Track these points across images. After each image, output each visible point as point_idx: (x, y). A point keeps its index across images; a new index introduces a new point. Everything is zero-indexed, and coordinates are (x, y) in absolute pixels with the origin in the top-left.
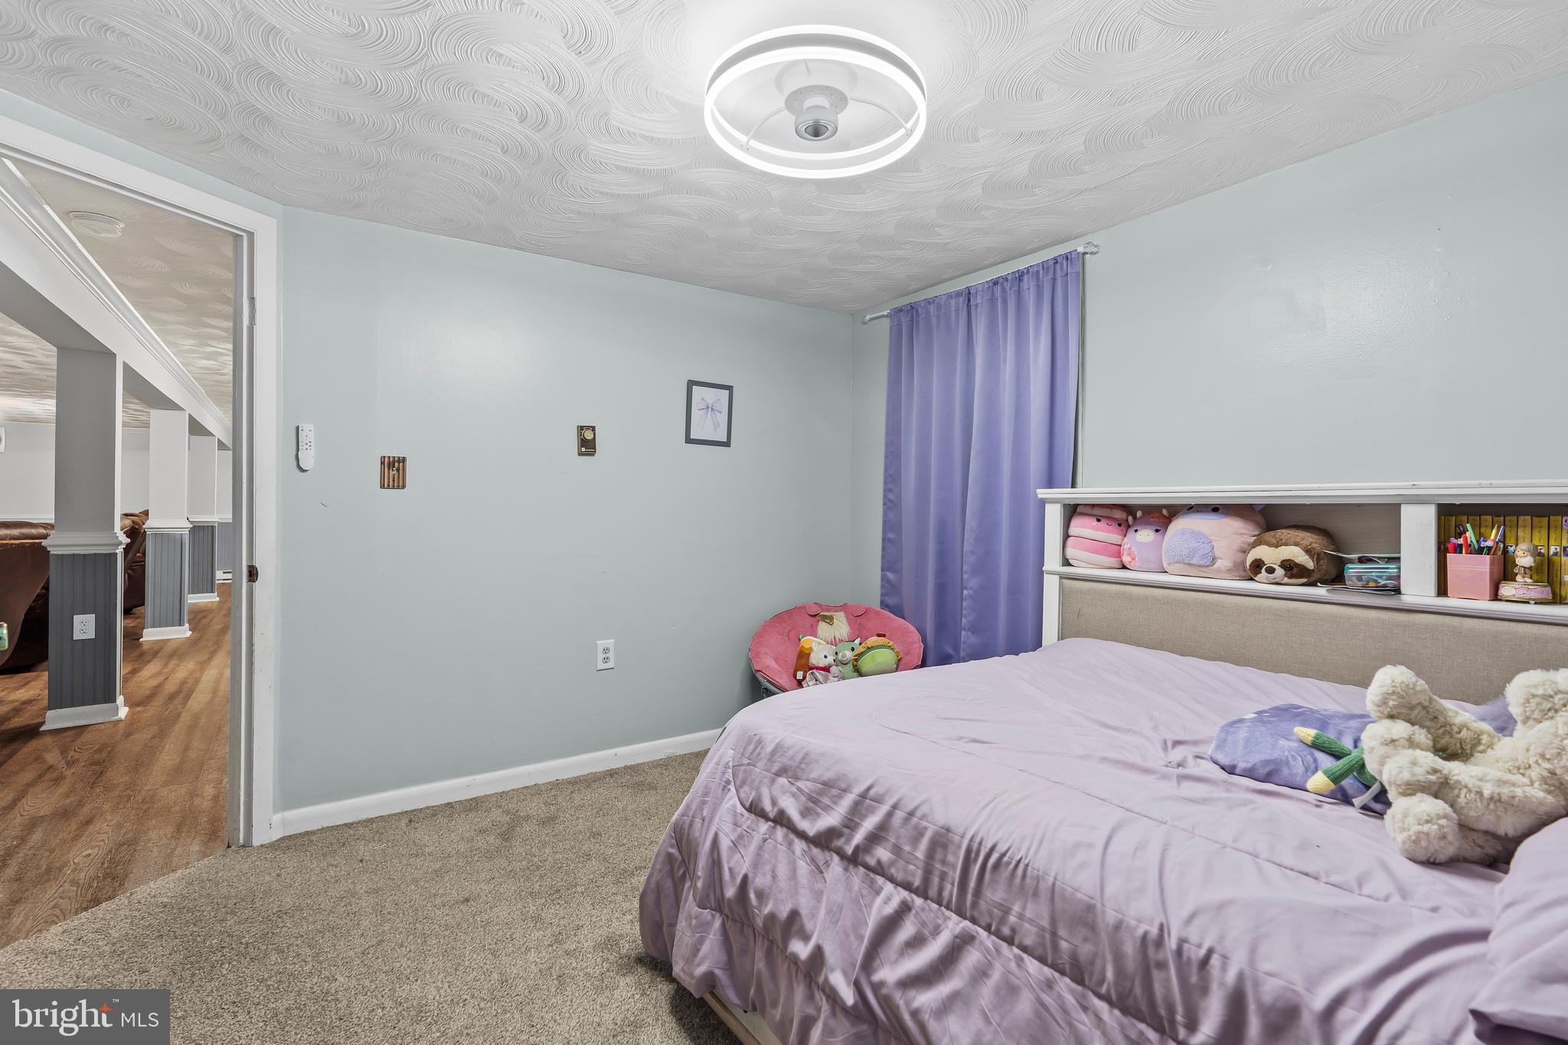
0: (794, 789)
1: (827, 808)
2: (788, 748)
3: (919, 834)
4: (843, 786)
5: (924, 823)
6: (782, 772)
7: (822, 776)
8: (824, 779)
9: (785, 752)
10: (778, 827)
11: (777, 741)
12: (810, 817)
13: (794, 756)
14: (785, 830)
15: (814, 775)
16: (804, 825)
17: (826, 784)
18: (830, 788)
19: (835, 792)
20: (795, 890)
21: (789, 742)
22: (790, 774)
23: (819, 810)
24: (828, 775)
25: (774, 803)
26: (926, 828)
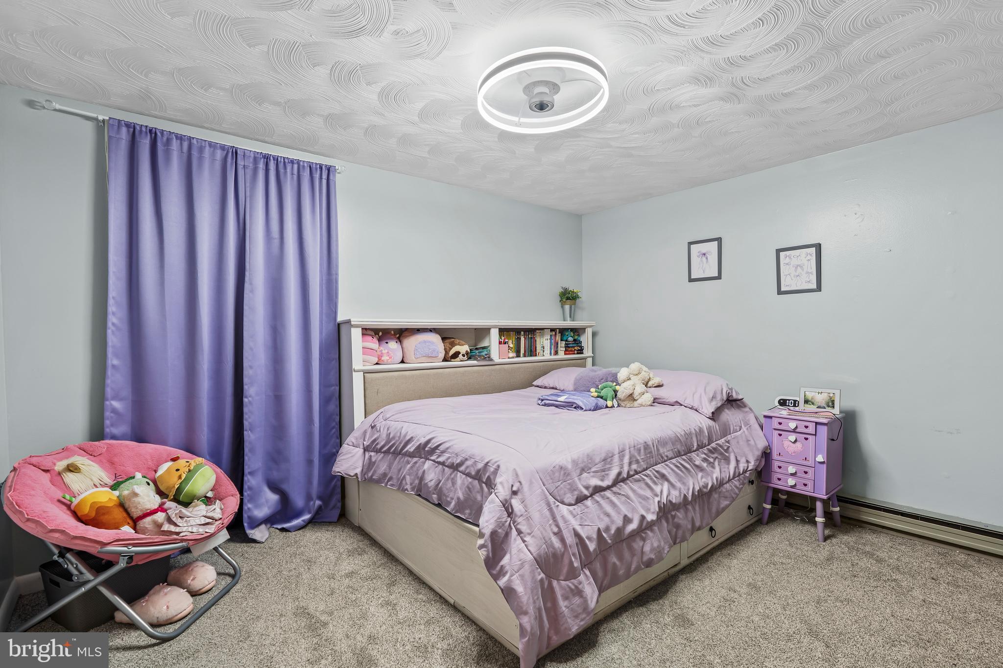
0: (592, 474)
1: (609, 469)
2: (578, 459)
3: (639, 450)
4: (610, 455)
5: (639, 446)
6: (583, 470)
7: (601, 458)
8: (603, 458)
9: (578, 462)
10: (594, 496)
11: (570, 460)
12: (606, 478)
13: (583, 460)
14: (597, 494)
15: (597, 460)
16: (604, 484)
17: (605, 460)
18: (607, 460)
19: (609, 460)
20: (618, 511)
21: (575, 457)
22: (586, 469)
23: (607, 472)
24: (603, 456)
25: (587, 488)
26: (640, 447)
